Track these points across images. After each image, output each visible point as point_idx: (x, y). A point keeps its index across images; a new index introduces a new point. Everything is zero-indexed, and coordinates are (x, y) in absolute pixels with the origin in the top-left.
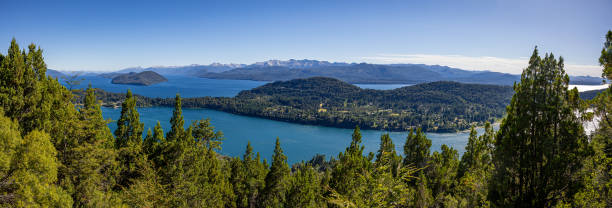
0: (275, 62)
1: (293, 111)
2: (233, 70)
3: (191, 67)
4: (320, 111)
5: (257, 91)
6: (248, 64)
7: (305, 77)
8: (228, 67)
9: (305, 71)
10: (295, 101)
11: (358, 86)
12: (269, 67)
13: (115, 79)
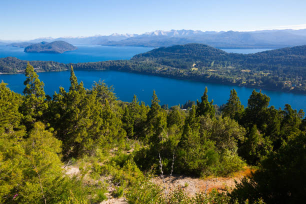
0: (160, 32)
1: (173, 70)
2: (128, 39)
3: (95, 37)
4: (193, 69)
5: (146, 55)
6: (139, 34)
7: (182, 44)
8: (124, 36)
9: (182, 39)
10: (174, 62)
11: (223, 50)
12: (156, 36)
13: (28, 48)
